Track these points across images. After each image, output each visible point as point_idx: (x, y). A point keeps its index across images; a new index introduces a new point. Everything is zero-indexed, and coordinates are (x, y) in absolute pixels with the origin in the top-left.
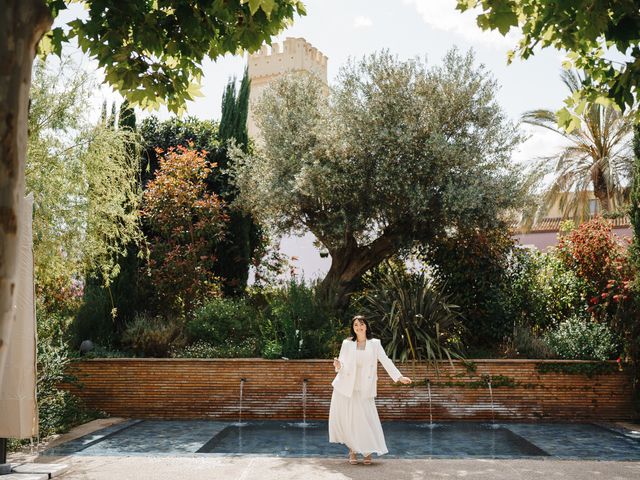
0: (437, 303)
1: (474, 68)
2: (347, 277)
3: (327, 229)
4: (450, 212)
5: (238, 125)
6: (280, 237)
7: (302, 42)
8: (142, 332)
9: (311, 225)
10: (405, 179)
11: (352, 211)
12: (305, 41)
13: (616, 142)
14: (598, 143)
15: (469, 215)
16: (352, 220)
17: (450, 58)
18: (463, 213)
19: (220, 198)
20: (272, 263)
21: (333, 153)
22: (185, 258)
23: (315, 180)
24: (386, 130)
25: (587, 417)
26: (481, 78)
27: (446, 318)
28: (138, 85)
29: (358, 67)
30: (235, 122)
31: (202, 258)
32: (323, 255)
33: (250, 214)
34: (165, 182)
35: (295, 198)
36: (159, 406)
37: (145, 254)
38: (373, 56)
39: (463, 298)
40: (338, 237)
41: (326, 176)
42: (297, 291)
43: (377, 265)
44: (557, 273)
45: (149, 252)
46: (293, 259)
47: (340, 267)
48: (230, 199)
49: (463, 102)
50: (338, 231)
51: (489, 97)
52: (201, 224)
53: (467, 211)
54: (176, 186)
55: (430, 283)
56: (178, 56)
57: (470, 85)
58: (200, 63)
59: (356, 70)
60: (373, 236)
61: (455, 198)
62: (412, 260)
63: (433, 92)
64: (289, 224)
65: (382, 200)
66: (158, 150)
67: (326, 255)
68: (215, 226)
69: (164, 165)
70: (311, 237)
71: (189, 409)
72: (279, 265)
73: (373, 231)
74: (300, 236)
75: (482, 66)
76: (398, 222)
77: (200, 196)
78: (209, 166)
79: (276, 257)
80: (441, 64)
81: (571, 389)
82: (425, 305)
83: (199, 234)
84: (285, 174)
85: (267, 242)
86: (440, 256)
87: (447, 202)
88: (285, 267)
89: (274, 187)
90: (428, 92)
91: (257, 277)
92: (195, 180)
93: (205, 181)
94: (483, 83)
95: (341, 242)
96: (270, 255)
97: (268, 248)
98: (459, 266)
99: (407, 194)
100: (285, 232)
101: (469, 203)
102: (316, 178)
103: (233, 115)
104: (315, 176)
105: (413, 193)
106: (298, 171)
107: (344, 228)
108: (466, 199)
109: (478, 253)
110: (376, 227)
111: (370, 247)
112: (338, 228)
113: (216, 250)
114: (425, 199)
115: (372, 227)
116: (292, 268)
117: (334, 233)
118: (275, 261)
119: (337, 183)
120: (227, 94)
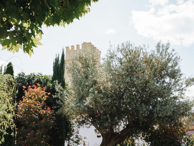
1: (169, 51)
3: (101, 124)
4: (158, 117)
6: (79, 127)
7: (90, 45)
9: (93, 123)
10: (137, 101)
11: (112, 116)
15: (166, 119)
16: (113, 120)
17: (158, 46)
18: (164, 118)
19: (51, 109)
20: (75, 139)
21: (104, 88)
22: (36, 136)
23: (95, 100)
24: (129, 78)
26: (173, 56)
28: (7, 36)
29: (116, 50)
31: (43, 136)
32: (98, 137)
33: (65, 116)
34: (28, 102)
35: (86, 109)
37: (15, 134)
38: (123, 44)
40: (106, 128)
41: (100, 98)
43: (122, 142)
45: (16, 133)
46: (85, 138)
47: (106, 142)
48: (56, 110)
49: (164, 67)
50: (106, 125)
51: (176, 64)
52: (43, 121)
53: (166, 116)
54: (32, 103)
56: (29, 22)
57: (168, 59)
58: (41, 27)
59: (115, 51)
60: (121, 129)
61: (160, 110)
62: (138, 140)
63: (151, 62)
64: (83, 122)
65: (126, 112)
66: (24, 87)
67: (100, 137)
68: (50, 122)
69: (27, 94)
70: (93, 128)
72: (79, 141)
73: (121, 126)
74: (88, 128)
75: (173, 50)
77: (43, 108)
78: (47, 94)
79: (77, 137)
80: (155, 49)
83: (42, 126)
84: (82, 98)
85: (73, 131)
86: (152, 138)
87: (156, 112)
88: (81, 141)
89: (77, 104)
90: (148, 61)
91: (68, 145)
92: (40, 101)
93: (45, 101)
94: (173, 58)
95: (107, 130)
96: (74, 136)
97: (73, 133)
98: (160, 143)
99: (138, 108)
100: (81, 125)
101: (167, 113)
102: (96, 99)
103: (58, 72)
104: (96, 98)
105: (141, 108)
106: (88, 96)
107: (109, 124)
108: (165, 111)
109: (169, 136)
110: (122, 124)
111: (120, 133)
112: (106, 123)
113: (50, 133)
114: (146, 111)
115: (120, 125)
116: (84, 142)
117: (104, 126)
118: (77, 139)
119: (106, 102)
120: (55, 62)
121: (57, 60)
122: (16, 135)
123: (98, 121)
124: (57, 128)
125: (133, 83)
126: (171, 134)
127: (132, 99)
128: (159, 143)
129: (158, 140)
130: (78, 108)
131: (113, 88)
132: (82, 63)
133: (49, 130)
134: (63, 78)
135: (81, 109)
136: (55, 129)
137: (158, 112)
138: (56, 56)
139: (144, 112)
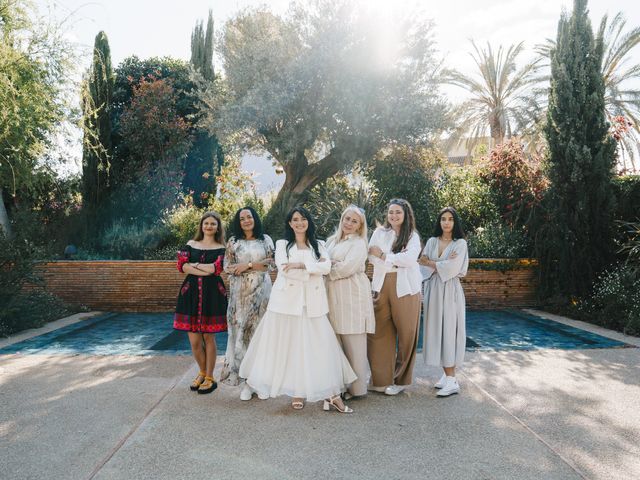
2: (299, 190)
5: (205, 61)
8: (117, 237)
9: (269, 147)
13: (508, 95)
14: (494, 95)
16: (301, 136)
25: (500, 305)
30: (202, 59)
32: (278, 172)
36: (133, 301)
37: (105, 167)
43: (324, 181)
45: (109, 164)
46: (252, 175)
47: (292, 182)
48: (195, 121)
55: (369, 195)
60: (322, 156)
62: (353, 175)
64: (249, 145)
66: (131, 79)
67: (281, 172)
69: (137, 92)
71: (159, 304)
72: (241, 181)
73: (322, 152)
76: (342, 141)
81: (487, 282)
83: (168, 152)
86: (379, 172)
91: (223, 191)
95: (291, 156)
100: (245, 151)
103: (200, 53)
110: (324, 149)
111: (318, 164)
113: (184, 167)
115: (320, 149)
117: (285, 149)
120: (195, 35)
121: (199, 30)
122: (108, 169)
136: (197, 160)
138: (197, 23)
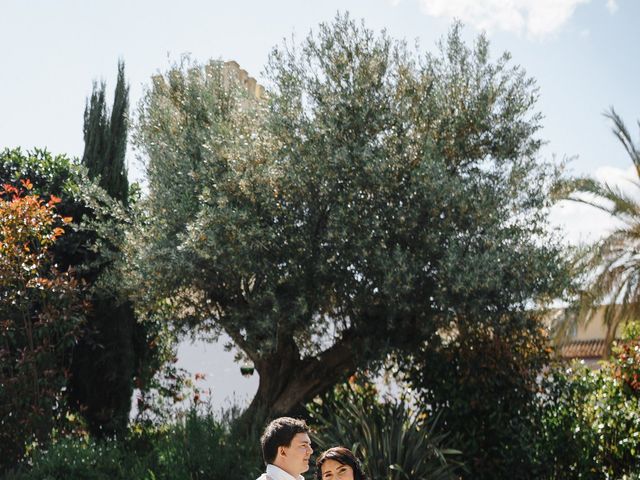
0: (424, 447)
4: (450, 293)
5: (111, 162)
6: (177, 341)
12: (238, 66)
18: (471, 296)
20: (165, 383)
21: (253, 187)
23: (223, 237)
24: (345, 151)
26: (505, 79)
27: (439, 471)
30: (107, 155)
32: (245, 372)
39: (465, 439)
41: (239, 226)
42: (198, 428)
44: (615, 400)
47: (272, 391)
49: (473, 121)
50: (265, 325)
52: (45, 318)
53: (479, 293)
55: (414, 416)
60: (327, 343)
61: (457, 270)
67: (250, 371)
68: (69, 321)
74: (210, 341)
75: (507, 57)
76: (365, 316)
78: (59, 223)
79: (171, 375)
82: (405, 450)
86: (432, 375)
88: (185, 390)
89: (157, 249)
91: (142, 406)
95: (269, 343)
96: (163, 371)
98: (461, 388)
99: (380, 265)
100: (185, 333)
101: (482, 277)
102: (223, 229)
103: (101, 144)
104: (222, 227)
105: (390, 262)
106: (193, 218)
107: (275, 320)
108: (477, 271)
109: (493, 366)
110: (331, 330)
111: (319, 358)
112: (263, 320)
113: (71, 360)
114: (407, 272)
115: (324, 330)
116: (196, 391)
117: (258, 330)
118: (170, 381)
119: (260, 239)
120: (91, 110)
121: (98, 101)
123: (237, 314)
124: (101, 346)
125: (360, 169)
126: (499, 357)
127: (356, 230)
128: (455, 389)
129: (454, 381)
130: (159, 264)
131: (288, 186)
132: (181, 105)
133: (68, 350)
134: (123, 164)
135: (170, 267)
136: (94, 347)
137: (449, 275)
138: (95, 87)
139: (403, 276)
